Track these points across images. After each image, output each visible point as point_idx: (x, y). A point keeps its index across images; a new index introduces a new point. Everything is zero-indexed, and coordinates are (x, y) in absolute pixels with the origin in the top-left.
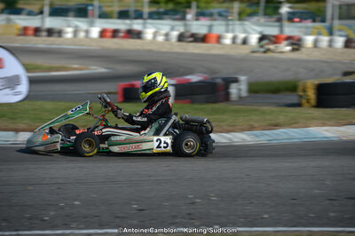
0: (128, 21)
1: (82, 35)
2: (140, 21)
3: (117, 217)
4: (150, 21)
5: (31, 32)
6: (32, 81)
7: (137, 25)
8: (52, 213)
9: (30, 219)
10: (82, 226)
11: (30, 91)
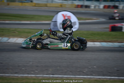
0: (113, 3)
1: (97, 7)
2: (118, 2)
3: (109, 73)
4: (121, 2)
5: (79, 7)
6: (80, 24)
7: (117, 4)
8: (87, 70)
9: (79, 72)
10: (97, 75)
11: (79, 27)
